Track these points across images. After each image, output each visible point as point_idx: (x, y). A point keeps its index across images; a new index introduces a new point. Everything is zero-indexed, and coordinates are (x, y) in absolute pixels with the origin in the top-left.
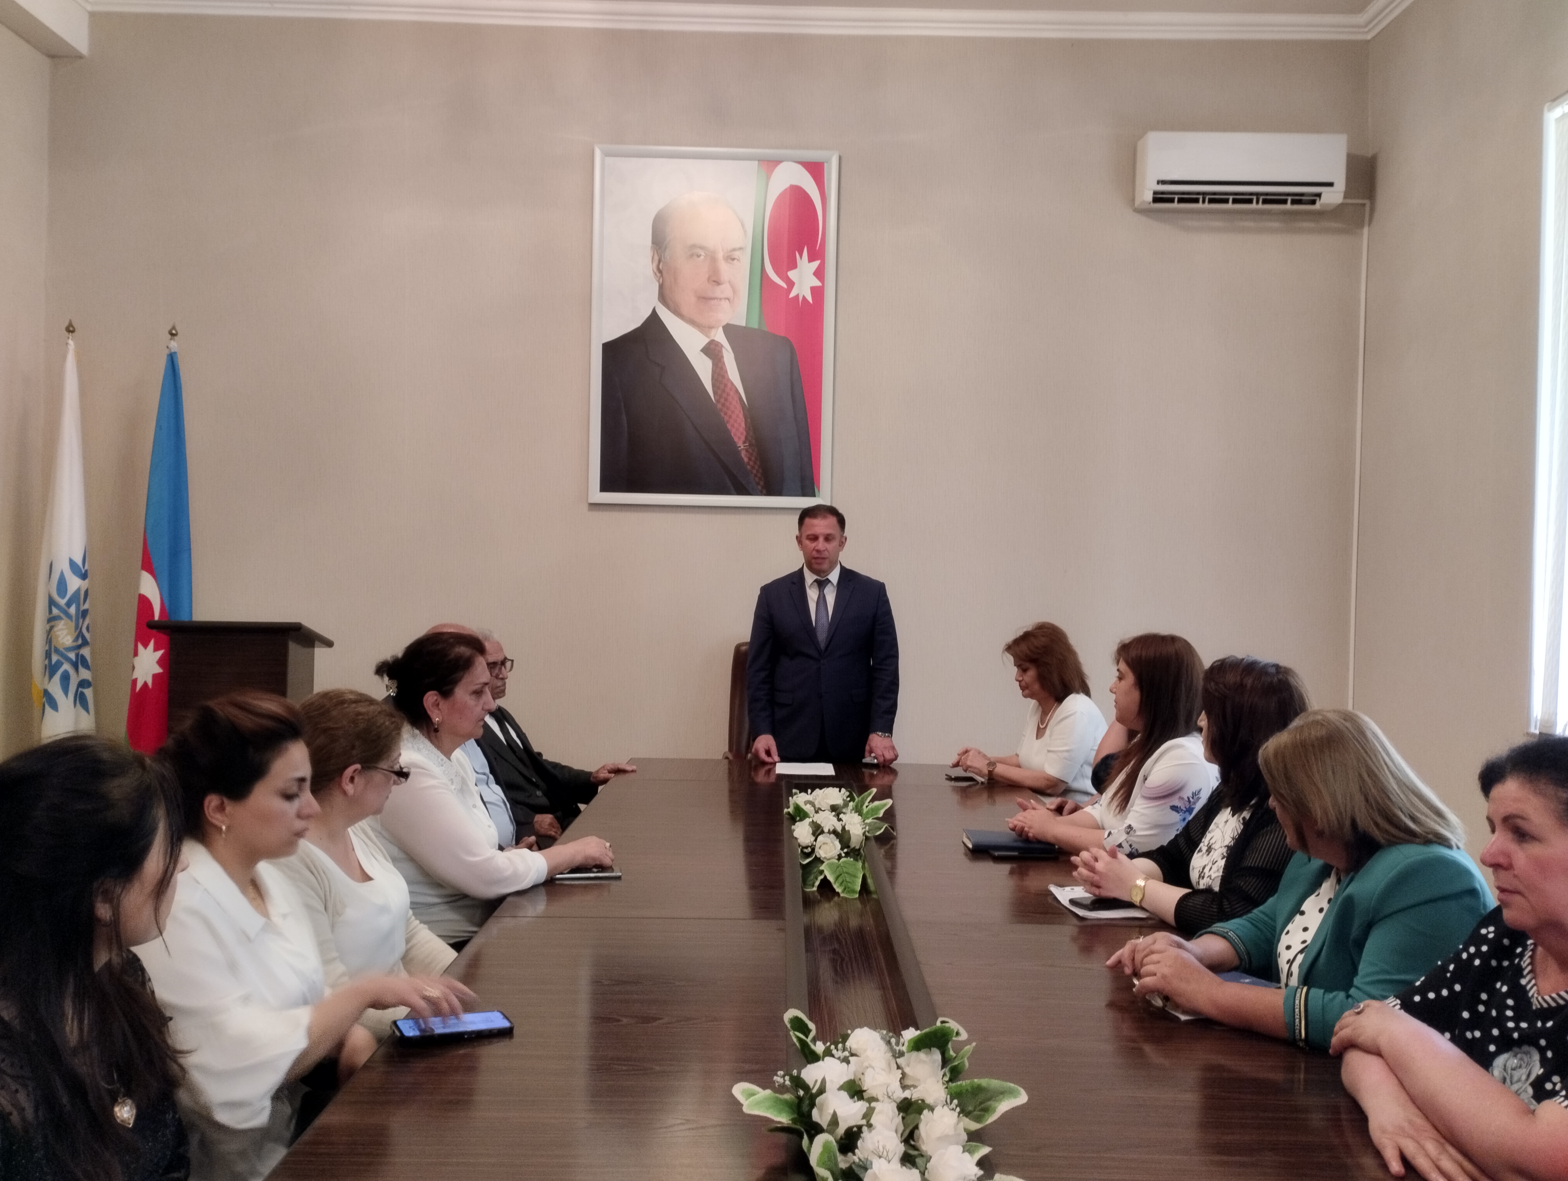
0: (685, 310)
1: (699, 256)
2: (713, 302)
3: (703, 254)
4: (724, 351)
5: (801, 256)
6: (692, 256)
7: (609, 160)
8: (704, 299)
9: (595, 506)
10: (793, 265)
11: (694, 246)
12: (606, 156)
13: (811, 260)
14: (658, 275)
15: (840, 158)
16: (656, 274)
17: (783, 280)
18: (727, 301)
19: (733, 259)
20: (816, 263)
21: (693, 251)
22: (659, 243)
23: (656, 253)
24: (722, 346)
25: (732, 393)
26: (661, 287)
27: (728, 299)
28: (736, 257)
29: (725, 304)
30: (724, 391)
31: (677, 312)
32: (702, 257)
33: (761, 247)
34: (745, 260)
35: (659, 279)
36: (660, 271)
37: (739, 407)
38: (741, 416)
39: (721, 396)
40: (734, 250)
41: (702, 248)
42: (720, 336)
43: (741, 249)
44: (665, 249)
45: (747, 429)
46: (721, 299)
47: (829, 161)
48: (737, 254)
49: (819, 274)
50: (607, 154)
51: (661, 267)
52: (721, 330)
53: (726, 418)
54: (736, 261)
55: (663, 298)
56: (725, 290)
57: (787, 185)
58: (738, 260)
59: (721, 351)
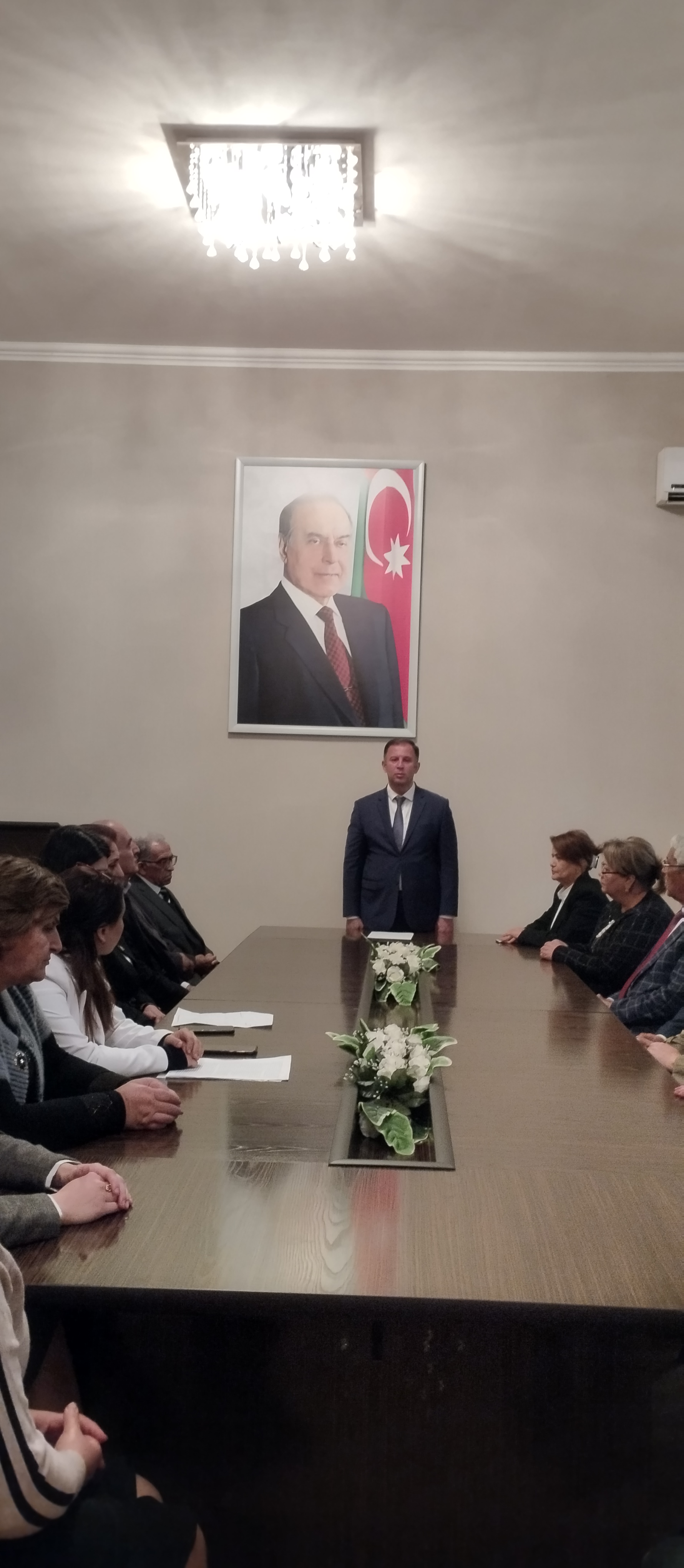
0: (303, 584)
1: (316, 541)
2: (326, 577)
3: (318, 540)
4: (334, 614)
5: (394, 542)
6: (310, 541)
7: (247, 469)
8: (320, 575)
9: (233, 735)
10: (389, 549)
11: (311, 534)
12: (245, 465)
13: (402, 544)
14: (284, 556)
15: (425, 465)
16: (282, 556)
17: (380, 560)
18: (337, 576)
19: (342, 544)
20: (407, 546)
21: (311, 538)
22: (285, 529)
23: (282, 539)
24: (332, 611)
25: (340, 648)
26: (286, 566)
27: (337, 575)
28: (344, 543)
29: (335, 578)
30: (333, 646)
31: (297, 584)
32: (318, 543)
33: (363, 534)
34: (351, 544)
35: (285, 560)
36: (285, 553)
37: (345, 658)
38: (347, 665)
39: (331, 650)
40: (343, 537)
41: (318, 535)
42: (331, 604)
43: (347, 536)
44: (290, 536)
45: (352, 676)
46: (332, 575)
47: (417, 467)
48: (345, 540)
49: (408, 555)
50: (245, 464)
51: (286, 550)
52: (332, 597)
53: (335, 667)
54: (343, 545)
55: (287, 574)
56: (334, 568)
57: (385, 487)
58: (346, 545)
59: (331, 615)
